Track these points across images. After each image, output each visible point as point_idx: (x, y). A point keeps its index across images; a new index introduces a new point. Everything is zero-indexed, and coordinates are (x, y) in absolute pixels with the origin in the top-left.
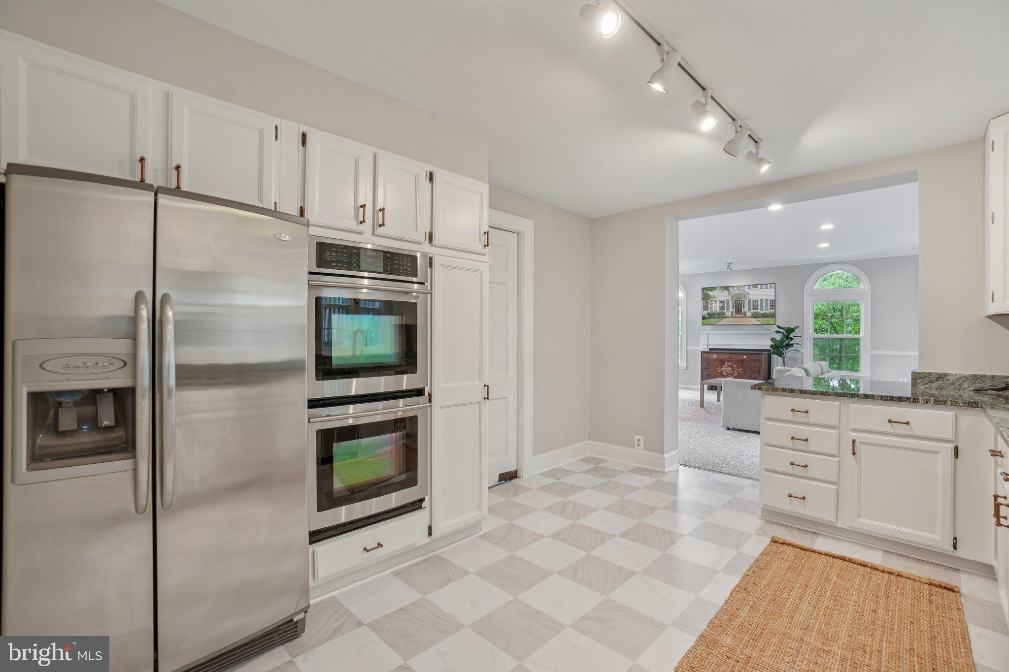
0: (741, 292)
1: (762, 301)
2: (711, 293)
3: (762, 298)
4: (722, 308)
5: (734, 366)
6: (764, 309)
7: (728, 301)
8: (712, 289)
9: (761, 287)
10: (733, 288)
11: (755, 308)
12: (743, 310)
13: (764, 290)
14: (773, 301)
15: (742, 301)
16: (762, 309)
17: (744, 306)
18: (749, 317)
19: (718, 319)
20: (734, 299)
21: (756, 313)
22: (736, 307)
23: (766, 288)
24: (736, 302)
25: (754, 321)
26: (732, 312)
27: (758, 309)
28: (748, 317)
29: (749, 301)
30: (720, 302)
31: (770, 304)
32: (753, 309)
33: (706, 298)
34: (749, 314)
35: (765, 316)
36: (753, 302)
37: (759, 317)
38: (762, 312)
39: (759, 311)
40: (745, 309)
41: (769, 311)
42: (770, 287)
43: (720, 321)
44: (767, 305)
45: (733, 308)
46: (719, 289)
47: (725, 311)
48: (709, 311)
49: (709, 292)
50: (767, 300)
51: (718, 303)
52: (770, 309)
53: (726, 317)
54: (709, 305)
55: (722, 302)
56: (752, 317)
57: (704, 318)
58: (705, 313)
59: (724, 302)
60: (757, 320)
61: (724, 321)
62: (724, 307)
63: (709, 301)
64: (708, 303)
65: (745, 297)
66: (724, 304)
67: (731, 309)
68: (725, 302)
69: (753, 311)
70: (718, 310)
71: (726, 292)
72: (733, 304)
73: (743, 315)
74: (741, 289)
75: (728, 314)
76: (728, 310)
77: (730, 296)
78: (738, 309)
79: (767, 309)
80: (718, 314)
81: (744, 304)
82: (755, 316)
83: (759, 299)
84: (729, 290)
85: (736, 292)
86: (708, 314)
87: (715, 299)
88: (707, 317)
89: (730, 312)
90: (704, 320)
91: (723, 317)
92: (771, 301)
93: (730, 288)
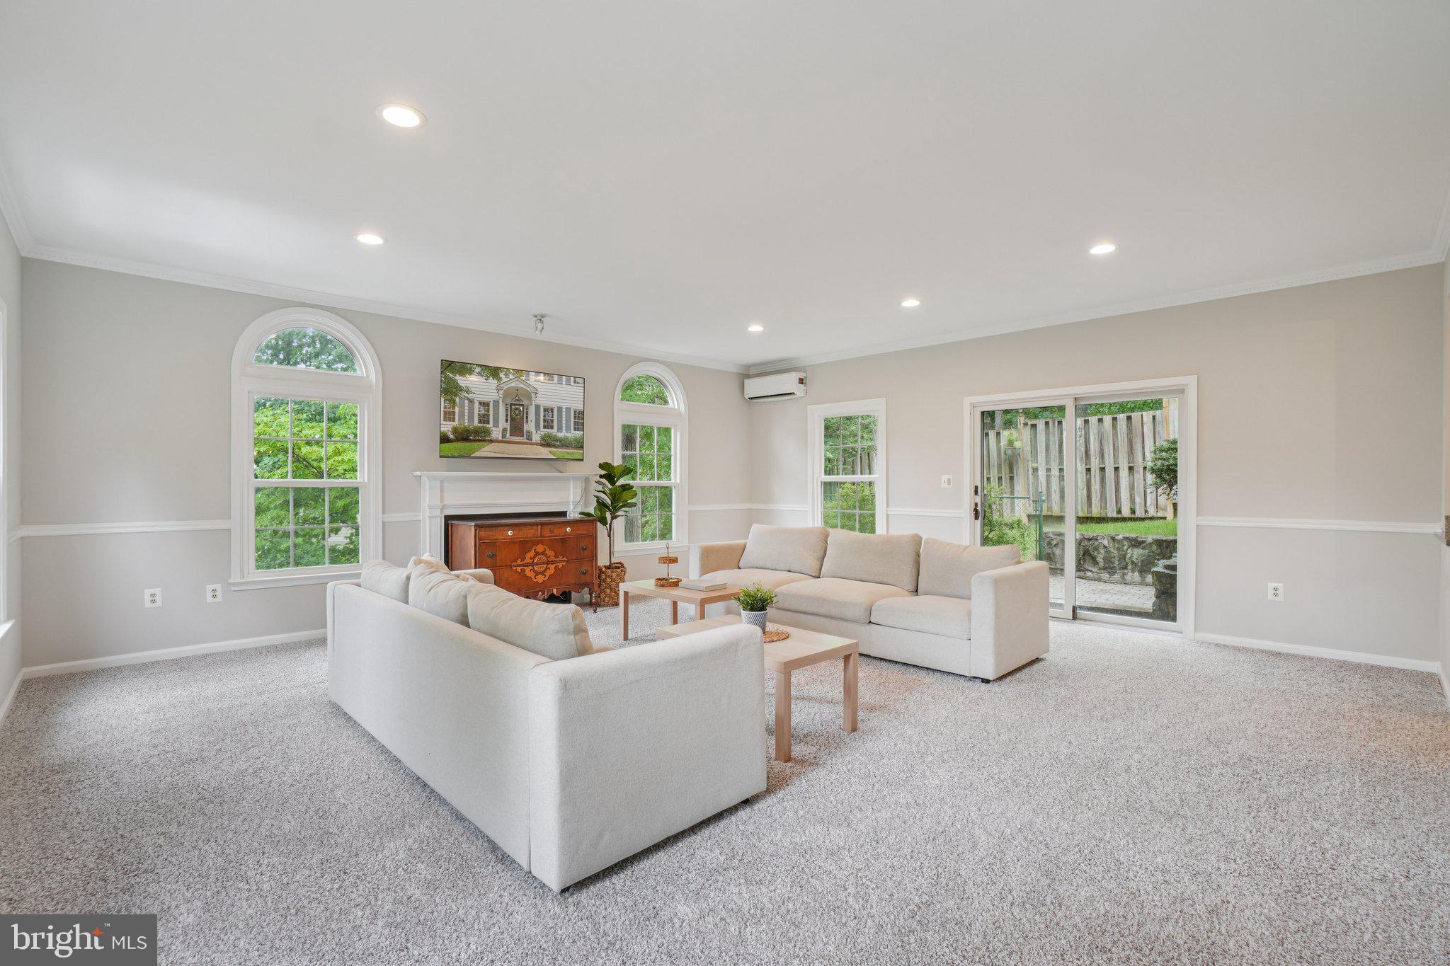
0: (522, 386)
1: (560, 409)
2: (462, 380)
3: (560, 404)
4: (484, 419)
5: (549, 553)
6: (564, 428)
7: (496, 403)
8: (464, 369)
9: (558, 380)
10: (506, 375)
11: (548, 425)
12: (526, 428)
13: (564, 385)
14: (579, 412)
15: (523, 406)
16: (560, 429)
17: (527, 418)
18: (537, 444)
19: (476, 445)
20: (509, 401)
21: (549, 436)
22: (512, 419)
23: (568, 383)
24: (513, 407)
25: (545, 452)
26: (504, 430)
27: (552, 428)
28: (533, 444)
29: (537, 407)
30: (480, 403)
31: (575, 418)
32: (545, 427)
33: (450, 390)
34: (536, 438)
35: (564, 444)
36: (545, 410)
37: (555, 446)
38: (561, 435)
39: (554, 431)
40: (530, 426)
41: (573, 434)
42: (575, 382)
43: (479, 449)
44: (568, 420)
45: (507, 421)
46: (479, 374)
47: (490, 425)
48: (456, 423)
49: (458, 378)
50: (568, 409)
51: (477, 405)
52: (575, 430)
53: (491, 441)
54: (457, 409)
55: (484, 404)
56: (542, 445)
57: (444, 439)
58: (447, 427)
59: (488, 404)
60: (550, 452)
61: (487, 450)
62: (488, 415)
63: (457, 400)
64: (454, 401)
65: (529, 398)
66: (488, 411)
67: (503, 424)
68: (491, 405)
69: (543, 431)
70: (476, 423)
71: (493, 382)
72: (507, 410)
73: (524, 439)
74: (523, 378)
75: (496, 433)
76: (496, 424)
77: (501, 392)
78: (517, 427)
79: (568, 428)
80: (477, 432)
81: (527, 414)
82: (547, 442)
83: (553, 404)
84: (499, 379)
85: (513, 385)
86: (455, 431)
87: (471, 396)
88: (452, 437)
89: (501, 429)
90: (445, 445)
91: (484, 441)
92: (575, 412)
93: (502, 375)
